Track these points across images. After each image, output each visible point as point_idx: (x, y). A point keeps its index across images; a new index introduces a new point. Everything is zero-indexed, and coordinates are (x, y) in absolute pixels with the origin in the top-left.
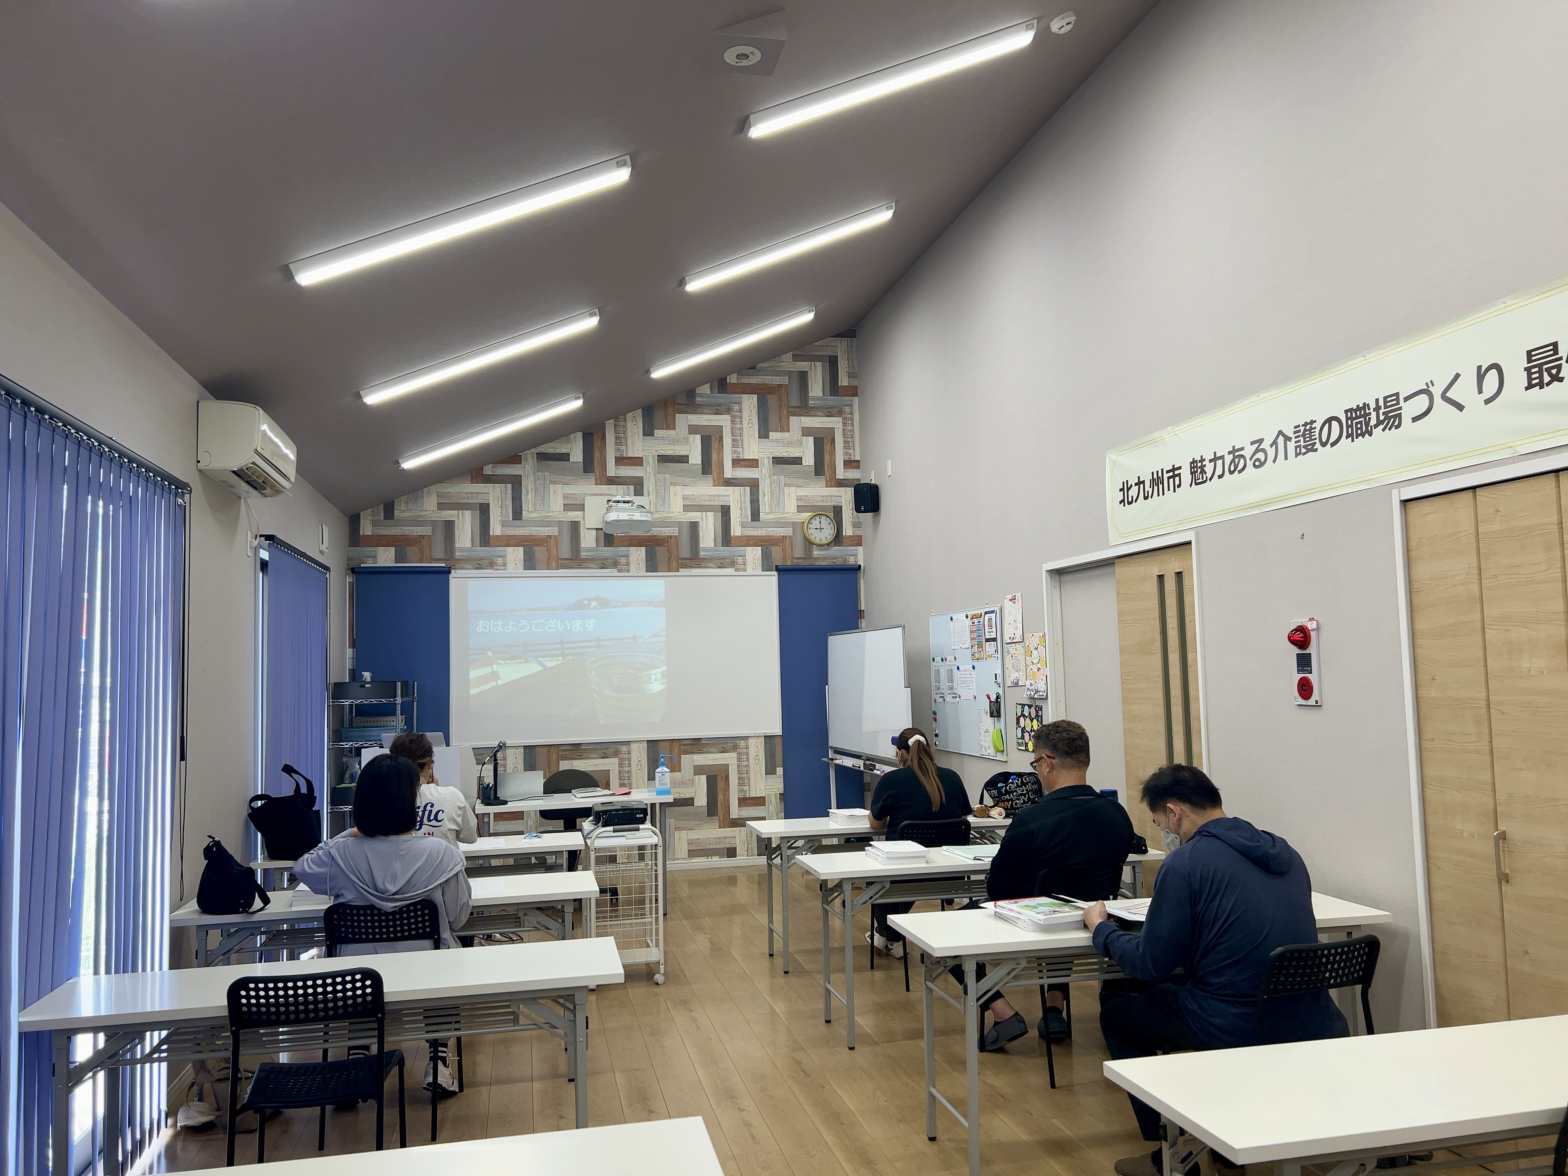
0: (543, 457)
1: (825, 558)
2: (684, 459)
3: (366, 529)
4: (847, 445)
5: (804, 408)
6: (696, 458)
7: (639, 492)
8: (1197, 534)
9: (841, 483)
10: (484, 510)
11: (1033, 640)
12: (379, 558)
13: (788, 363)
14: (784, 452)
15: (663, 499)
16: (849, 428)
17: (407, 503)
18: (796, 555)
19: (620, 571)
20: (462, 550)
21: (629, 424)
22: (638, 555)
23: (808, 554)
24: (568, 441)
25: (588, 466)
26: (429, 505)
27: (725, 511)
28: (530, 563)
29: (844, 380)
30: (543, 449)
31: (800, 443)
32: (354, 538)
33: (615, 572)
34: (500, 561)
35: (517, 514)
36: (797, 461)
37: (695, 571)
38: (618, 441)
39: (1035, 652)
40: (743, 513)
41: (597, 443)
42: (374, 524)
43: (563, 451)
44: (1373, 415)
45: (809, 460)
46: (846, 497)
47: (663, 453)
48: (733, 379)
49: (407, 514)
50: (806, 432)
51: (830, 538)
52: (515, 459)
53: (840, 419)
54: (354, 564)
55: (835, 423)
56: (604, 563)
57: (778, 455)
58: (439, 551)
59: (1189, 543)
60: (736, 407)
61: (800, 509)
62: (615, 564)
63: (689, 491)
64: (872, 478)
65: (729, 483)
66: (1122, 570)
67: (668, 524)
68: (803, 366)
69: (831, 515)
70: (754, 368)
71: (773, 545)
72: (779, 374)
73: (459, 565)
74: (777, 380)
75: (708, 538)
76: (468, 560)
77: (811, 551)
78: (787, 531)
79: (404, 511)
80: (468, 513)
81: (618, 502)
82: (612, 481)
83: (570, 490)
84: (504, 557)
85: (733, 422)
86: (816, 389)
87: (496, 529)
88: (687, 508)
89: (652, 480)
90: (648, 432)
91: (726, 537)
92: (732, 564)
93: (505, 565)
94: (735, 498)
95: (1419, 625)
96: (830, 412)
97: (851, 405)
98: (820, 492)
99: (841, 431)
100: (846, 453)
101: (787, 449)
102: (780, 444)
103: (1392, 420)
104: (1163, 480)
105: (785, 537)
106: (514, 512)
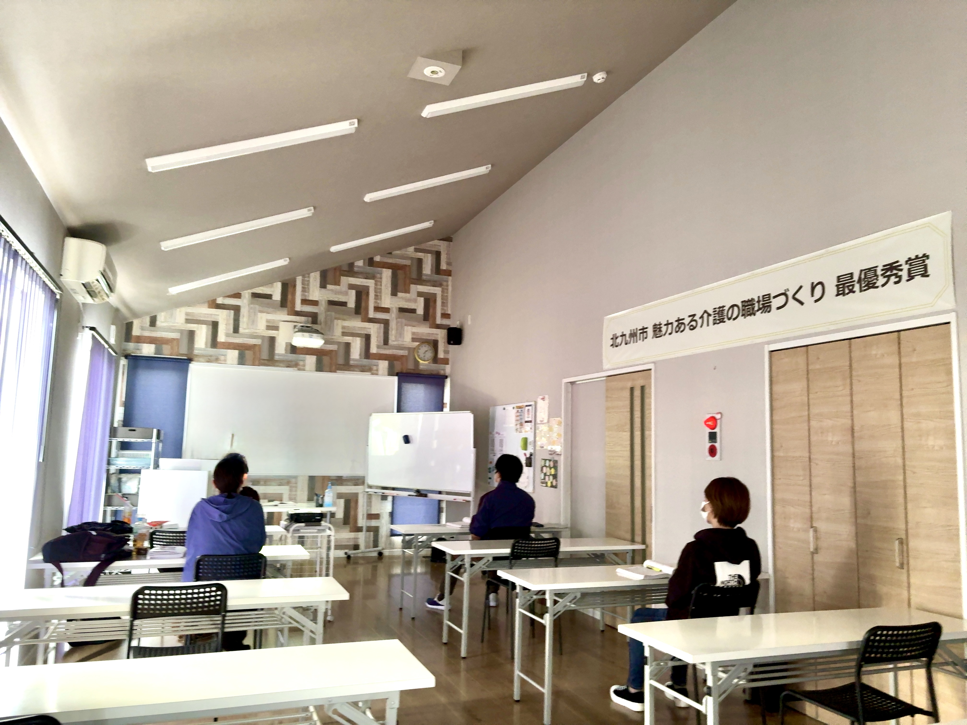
0: (255, 295)
1: (426, 369)
2: (344, 304)
3: (137, 331)
4: (444, 304)
5: (419, 280)
6: (352, 304)
7: (315, 321)
8: (655, 365)
9: (438, 327)
10: (215, 325)
11: (554, 423)
12: (144, 350)
13: (411, 253)
14: (405, 305)
15: (330, 327)
16: (445, 294)
17: (164, 317)
18: (409, 368)
19: (298, 369)
20: (199, 349)
21: (311, 280)
22: (311, 360)
23: (416, 368)
24: (272, 287)
25: (284, 303)
26: (179, 319)
27: (367, 338)
28: (242, 361)
29: (444, 266)
30: (255, 290)
31: (415, 301)
32: (128, 336)
33: (295, 370)
34: (222, 358)
35: (236, 330)
36: (413, 311)
37: (346, 373)
38: (305, 290)
39: (555, 429)
40: (379, 339)
41: (290, 290)
42: (142, 328)
43: (269, 292)
44: (756, 305)
45: (420, 311)
46: (441, 335)
47: (331, 299)
48: (377, 257)
49: (164, 324)
50: (420, 294)
51: (430, 359)
52: (237, 295)
53: (440, 289)
54: (127, 353)
55: (437, 290)
56: (289, 364)
57: (402, 306)
58: (184, 349)
59: (650, 370)
60: (378, 276)
61: (414, 340)
62: (297, 365)
63: (347, 323)
64: (458, 325)
65: (371, 321)
66: (610, 384)
67: (335, 344)
68: (420, 255)
69: (432, 345)
70: (390, 253)
71: (396, 360)
72: (406, 258)
73: (195, 359)
74: (404, 262)
75: (356, 353)
76: (203, 356)
77: (418, 364)
78: (405, 353)
79: (162, 322)
80: (204, 327)
81: (303, 327)
82: (298, 313)
83: (271, 317)
84: (225, 355)
85: (376, 284)
86: (427, 269)
87: (222, 338)
88: (344, 334)
89: (324, 315)
90: (323, 286)
91: (367, 353)
92: (370, 370)
93: (225, 360)
94: (374, 330)
95: (775, 418)
96: (435, 284)
97: (447, 281)
98: (425, 330)
99: (441, 295)
100: (442, 309)
101: (407, 303)
102: (404, 300)
103: (766, 308)
104: (637, 334)
105: (403, 356)
106: (234, 328)
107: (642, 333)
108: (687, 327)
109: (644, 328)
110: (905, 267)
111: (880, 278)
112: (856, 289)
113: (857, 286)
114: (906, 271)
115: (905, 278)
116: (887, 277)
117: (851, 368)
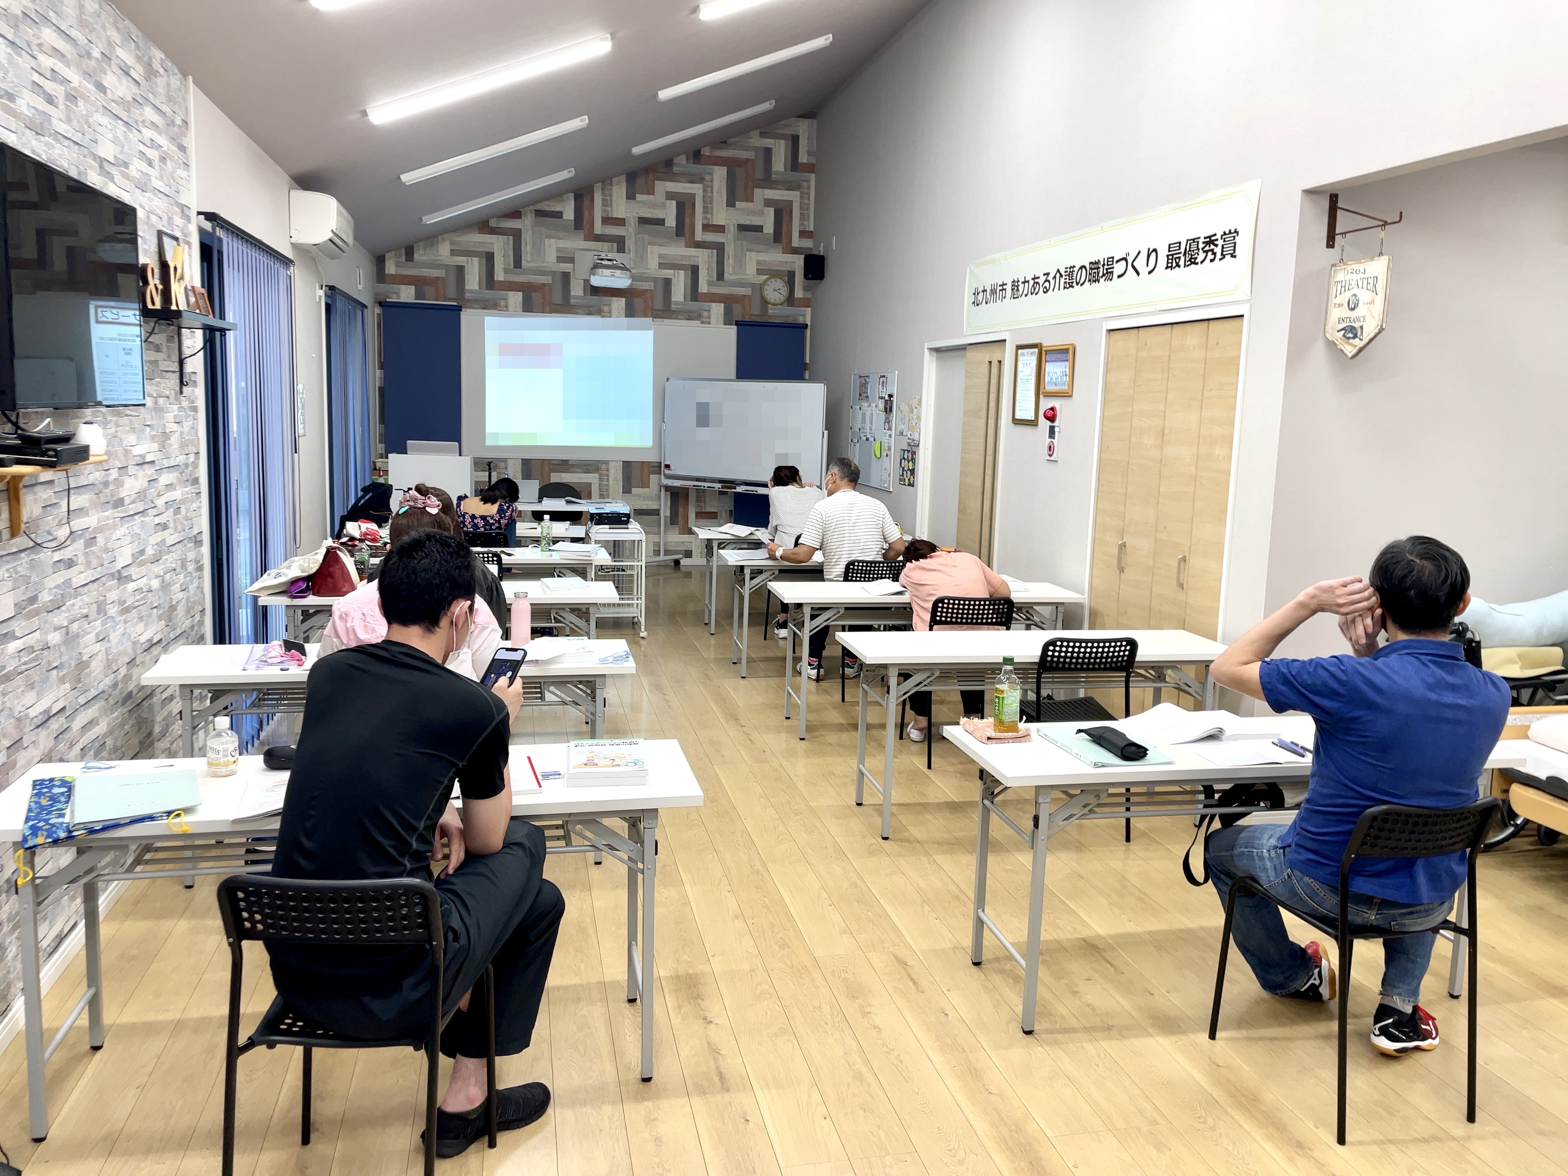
0: (540, 213)
1: (778, 316)
2: (661, 222)
3: (391, 268)
4: (803, 217)
5: (768, 181)
6: (671, 222)
7: (621, 249)
8: (1010, 335)
9: (795, 251)
10: (489, 258)
11: (915, 401)
12: (402, 295)
13: (755, 139)
14: (747, 221)
15: (642, 256)
16: (806, 201)
17: (425, 248)
18: (754, 312)
19: (603, 318)
20: (471, 291)
21: (615, 188)
22: (619, 304)
23: (764, 312)
24: (562, 201)
25: (581, 223)
26: (444, 251)
27: (694, 271)
28: (528, 306)
29: (803, 158)
30: (539, 207)
31: (762, 213)
32: (381, 276)
33: (599, 318)
34: (503, 303)
35: (518, 263)
36: (759, 229)
37: (666, 321)
38: (606, 203)
39: (914, 410)
40: (710, 272)
41: (586, 203)
42: (397, 265)
43: (558, 209)
44: (1101, 269)
45: (769, 229)
46: (798, 263)
47: (643, 215)
48: (706, 151)
50: (768, 203)
51: (783, 299)
52: (516, 214)
53: (798, 193)
54: (381, 298)
55: (793, 196)
56: (590, 310)
57: (742, 222)
58: (451, 291)
59: (1005, 340)
60: (708, 177)
61: (760, 272)
62: (600, 311)
63: (665, 251)
64: (820, 250)
65: (699, 245)
66: (971, 354)
67: (647, 279)
68: (768, 142)
69: (786, 278)
70: (725, 142)
71: (735, 302)
72: (748, 149)
73: (468, 305)
74: (745, 154)
75: (679, 293)
76: (476, 301)
77: (766, 309)
78: (747, 291)
79: (421, 255)
80: (475, 260)
81: (603, 259)
82: (598, 238)
83: (563, 244)
84: (506, 299)
85: (705, 191)
86: (779, 164)
87: (499, 275)
88: (662, 266)
89: (633, 239)
90: (631, 195)
91: (694, 293)
92: (699, 317)
93: (507, 307)
94: (704, 259)
95: (1107, 413)
96: (790, 186)
97: (808, 181)
98: (777, 258)
99: (798, 204)
100: (801, 224)
101: (750, 217)
102: (744, 212)
103: (1109, 275)
104: (996, 292)
105: (745, 296)
106: (515, 261)
107: (1002, 290)
108: (1041, 289)
109: (1004, 285)
110: (1220, 243)
112: (1182, 263)
113: (1183, 259)
114: (1220, 247)
115: (1219, 256)
116: (1207, 252)
117: (1169, 360)
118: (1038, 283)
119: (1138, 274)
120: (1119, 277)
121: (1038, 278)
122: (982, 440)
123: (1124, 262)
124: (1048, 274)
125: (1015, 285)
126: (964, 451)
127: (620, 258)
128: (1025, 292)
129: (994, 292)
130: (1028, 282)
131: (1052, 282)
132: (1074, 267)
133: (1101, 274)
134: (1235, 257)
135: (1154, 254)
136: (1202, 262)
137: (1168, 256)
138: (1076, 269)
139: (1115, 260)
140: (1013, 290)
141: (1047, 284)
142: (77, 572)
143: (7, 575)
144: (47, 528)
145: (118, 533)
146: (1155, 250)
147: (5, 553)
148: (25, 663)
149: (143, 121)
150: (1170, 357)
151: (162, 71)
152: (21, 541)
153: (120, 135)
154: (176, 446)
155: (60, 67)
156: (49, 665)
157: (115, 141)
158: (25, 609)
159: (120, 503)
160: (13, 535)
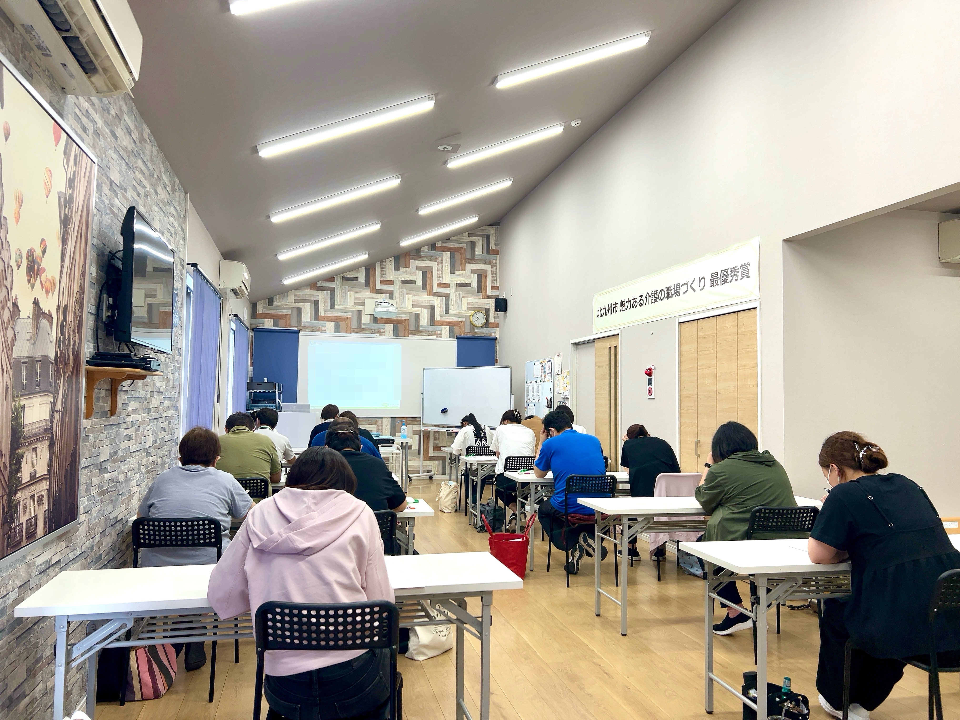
0: (345, 279)
1: (480, 333)
2: (413, 282)
3: (260, 310)
4: (493, 278)
5: (473, 260)
6: (419, 282)
7: (391, 297)
8: (621, 331)
9: (489, 297)
10: (316, 303)
11: (565, 374)
12: (265, 324)
13: (466, 238)
14: (462, 281)
15: (403, 301)
16: (495, 270)
17: (279, 298)
18: (466, 331)
19: (380, 335)
20: (305, 322)
21: (387, 264)
22: (390, 328)
23: (472, 331)
24: (358, 272)
25: (367, 284)
26: (290, 300)
27: (433, 308)
28: (337, 330)
29: (493, 247)
30: (346, 276)
31: (470, 277)
32: (254, 314)
33: (378, 336)
34: (323, 328)
35: (332, 306)
36: (468, 285)
37: (417, 337)
38: (382, 272)
39: (565, 378)
40: (441, 309)
41: (372, 273)
42: (264, 308)
43: (355, 276)
44: (673, 290)
45: (474, 285)
46: (491, 304)
47: (403, 279)
48: (439, 244)
49: (279, 304)
50: (473, 271)
51: (483, 324)
52: (332, 279)
53: (490, 266)
54: (253, 327)
55: (488, 267)
56: (373, 332)
57: (459, 282)
58: (294, 322)
59: (618, 334)
60: (440, 258)
61: (469, 309)
62: (378, 332)
63: (415, 298)
64: (503, 296)
65: (435, 295)
66: (598, 344)
67: (405, 314)
68: (473, 239)
69: (484, 312)
70: (449, 239)
71: (455, 326)
72: (462, 242)
73: (303, 330)
74: (460, 246)
75: (424, 321)
76: (308, 327)
77: (473, 329)
78: (462, 319)
79: (278, 302)
80: (308, 304)
81: (381, 302)
82: (378, 292)
83: (358, 295)
84: (325, 326)
85: (438, 265)
86: (479, 250)
87: (322, 313)
88: (414, 306)
89: (398, 292)
90: (397, 268)
91: (432, 321)
92: (435, 334)
93: (325, 330)
94: (438, 303)
95: (682, 368)
96: (485, 262)
97: (496, 259)
98: (479, 301)
99: (491, 271)
100: (492, 283)
101: (464, 279)
102: (461, 277)
103: (677, 293)
104: (612, 308)
105: (461, 322)
106: (331, 305)
107: (615, 307)
108: (638, 304)
109: (616, 304)
110: (740, 270)
111: (729, 276)
112: (719, 283)
113: (719, 281)
114: (740, 273)
115: (740, 277)
116: (732, 276)
117: (716, 335)
118: (636, 301)
119: (695, 291)
120: (684, 293)
121: (636, 298)
122: (608, 392)
123: (686, 286)
124: (642, 296)
125: (623, 303)
126: (596, 399)
127: (391, 302)
128: (629, 307)
129: (610, 308)
130: (630, 301)
131: (645, 300)
132: (657, 291)
133: (673, 293)
134: (749, 277)
135: (703, 280)
136: (730, 282)
137: (711, 280)
138: (658, 292)
139: (681, 284)
140: (621, 306)
141: (641, 302)
142: (132, 444)
143: (108, 436)
144: (123, 416)
145: (148, 427)
146: (703, 278)
147: (108, 424)
148: (110, 488)
149: (170, 213)
150: (716, 334)
151: (178, 189)
152: (113, 420)
153: (161, 218)
154: (171, 387)
155: (143, 180)
156: (119, 493)
157: (160, 221)
158: (112, 457)
159: (149, 411)
160: (112, 415)
